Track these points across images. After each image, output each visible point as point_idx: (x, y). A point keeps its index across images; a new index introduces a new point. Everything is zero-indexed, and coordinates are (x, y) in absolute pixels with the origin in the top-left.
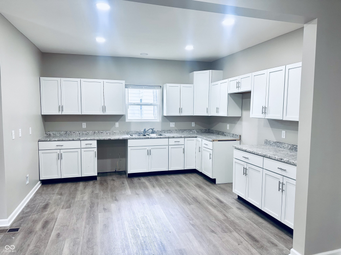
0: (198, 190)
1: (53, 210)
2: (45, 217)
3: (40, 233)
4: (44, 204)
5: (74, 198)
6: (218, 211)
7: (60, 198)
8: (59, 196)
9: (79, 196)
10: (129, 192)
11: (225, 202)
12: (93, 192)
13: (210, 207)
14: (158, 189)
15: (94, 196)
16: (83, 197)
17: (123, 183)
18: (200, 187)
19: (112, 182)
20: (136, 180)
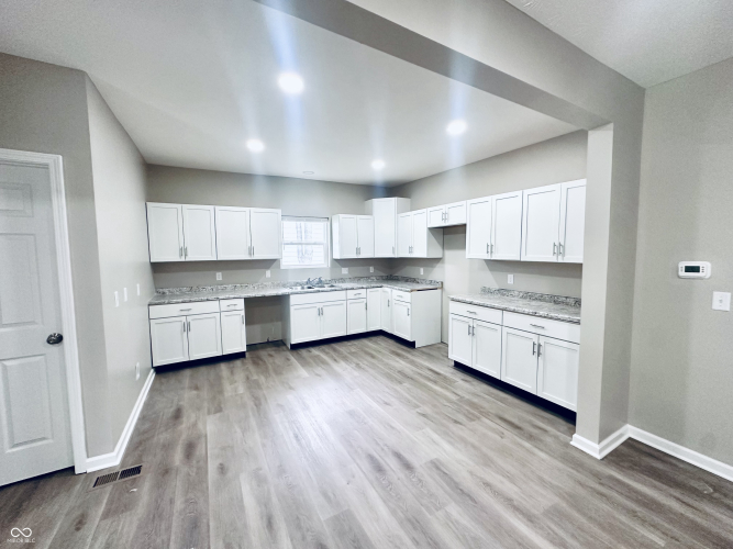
0: (397, 359)
1: (193, 420)
2: (184, 437)
3: (185, 470)
4: (172, 410)
5: (221, 392)
6: (442, 387)
7: (198, 396)
8: (195, 392)
9: (228, 389)
10: (303, 372)
11: (442, 372)
12: (248, 378)
13: (429, 384)
14: (343, 363)
15: (252, 385)
16: (236, 390)
17: (288, 360)
18: (398, 355)
19: (271, 360)
20: (304, 352)
